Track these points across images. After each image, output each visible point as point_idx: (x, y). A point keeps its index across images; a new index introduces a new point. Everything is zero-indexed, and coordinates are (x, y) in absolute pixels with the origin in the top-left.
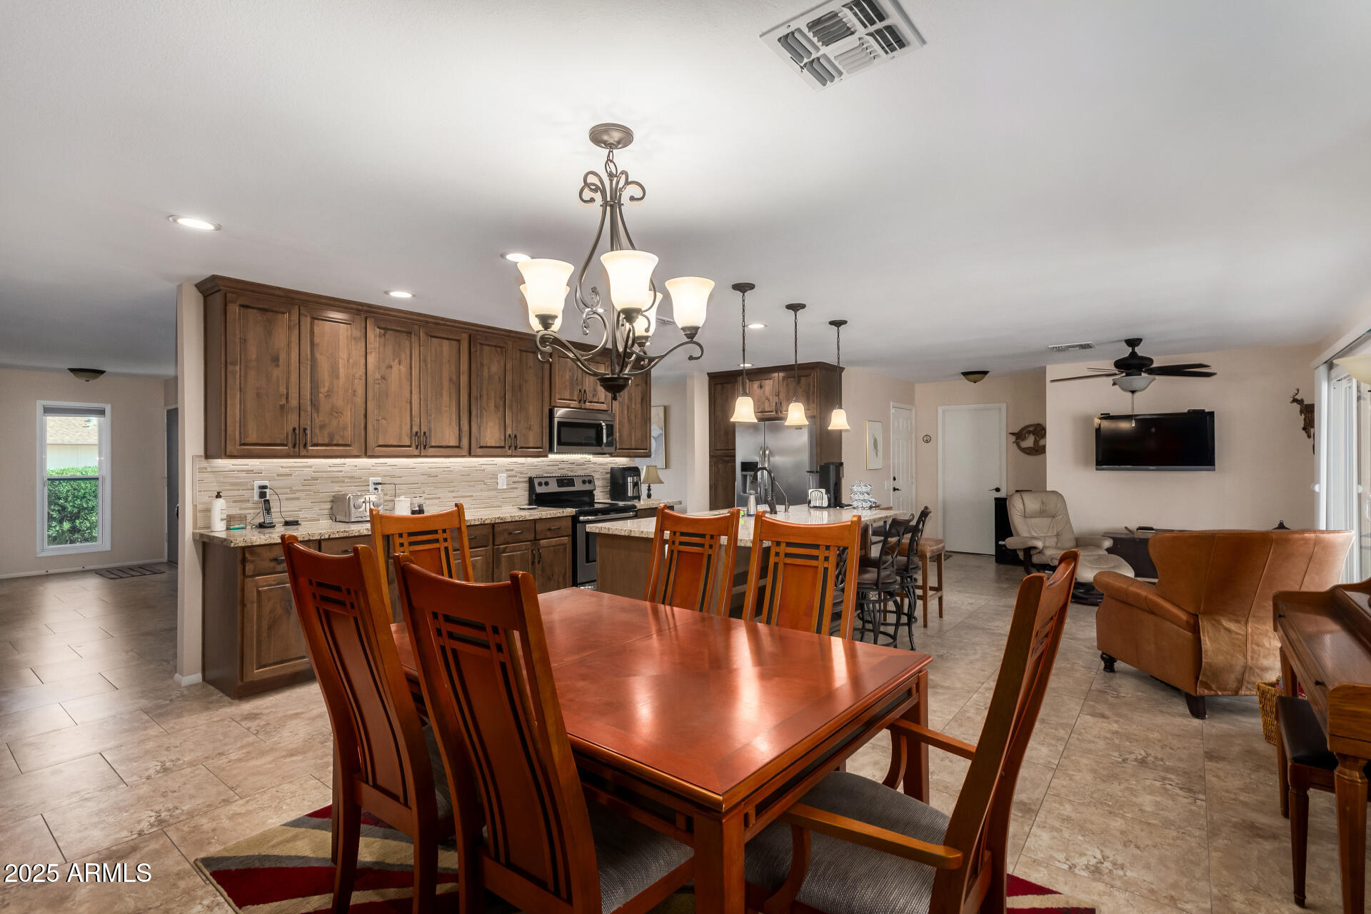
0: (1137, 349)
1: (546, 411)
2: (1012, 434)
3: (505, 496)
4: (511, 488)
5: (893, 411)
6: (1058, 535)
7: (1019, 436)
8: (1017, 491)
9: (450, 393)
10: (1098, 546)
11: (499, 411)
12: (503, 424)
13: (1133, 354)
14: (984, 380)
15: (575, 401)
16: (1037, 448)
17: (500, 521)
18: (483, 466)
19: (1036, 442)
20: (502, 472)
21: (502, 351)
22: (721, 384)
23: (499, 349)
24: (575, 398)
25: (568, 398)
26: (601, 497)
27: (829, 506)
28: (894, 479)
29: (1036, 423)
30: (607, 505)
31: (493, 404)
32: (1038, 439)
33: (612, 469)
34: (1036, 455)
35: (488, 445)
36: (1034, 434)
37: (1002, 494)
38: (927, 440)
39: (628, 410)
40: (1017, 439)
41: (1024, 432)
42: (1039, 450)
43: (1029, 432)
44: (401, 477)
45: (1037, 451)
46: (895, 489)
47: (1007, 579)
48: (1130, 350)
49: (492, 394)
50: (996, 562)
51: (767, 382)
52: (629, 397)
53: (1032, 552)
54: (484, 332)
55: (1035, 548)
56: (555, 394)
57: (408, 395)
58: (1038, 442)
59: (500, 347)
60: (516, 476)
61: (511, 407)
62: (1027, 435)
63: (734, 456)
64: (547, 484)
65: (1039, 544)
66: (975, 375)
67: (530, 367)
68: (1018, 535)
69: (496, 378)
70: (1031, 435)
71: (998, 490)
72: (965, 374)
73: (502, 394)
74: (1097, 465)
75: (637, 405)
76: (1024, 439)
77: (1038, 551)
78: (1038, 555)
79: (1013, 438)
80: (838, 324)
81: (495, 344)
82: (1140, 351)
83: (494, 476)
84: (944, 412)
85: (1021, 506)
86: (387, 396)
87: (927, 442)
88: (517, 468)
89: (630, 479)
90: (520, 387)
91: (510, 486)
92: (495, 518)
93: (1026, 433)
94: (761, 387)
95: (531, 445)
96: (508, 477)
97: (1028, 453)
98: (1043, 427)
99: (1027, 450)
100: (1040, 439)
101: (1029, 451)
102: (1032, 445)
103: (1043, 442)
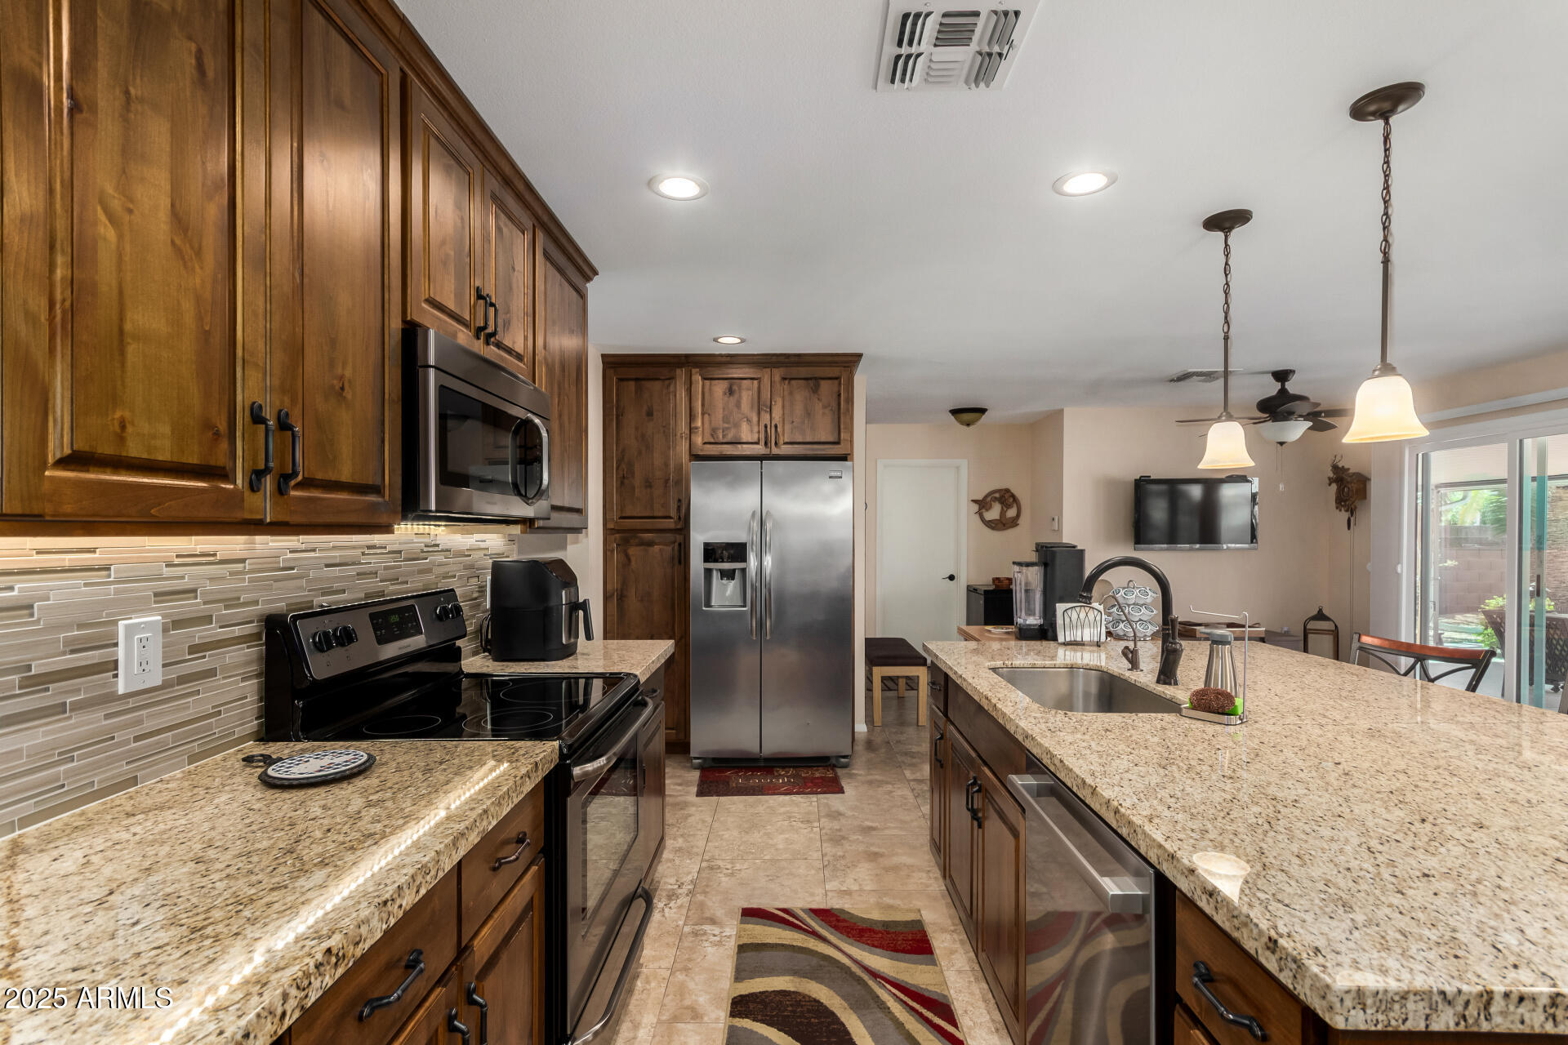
0: (1288, 385)
3: (149, 725)
4: (182, 680)
7: (982, 504)
13: (1283, 391)
14: (976, 421)
15: (466, 325)
19: (1003, 513)
22: (637, 380)
24: (468, 318)
25: (450, 306)
29: (1004, 488)
41: (989, 499)
48: (1278, 386)
51: (745, 383)
60: (208, 619)
64: (345, 635)
66: (968, 414)
72: (955, 412)
74: (1136, 543)
79: (976, 507)
82: (1292, 387)
84: (883, 468)
91: (175, 672)
94: (731, 392)
95: (345, 474)
96: (165, 630)
101: (993, 525)
102: (998, 517)
103: (1011, 513)
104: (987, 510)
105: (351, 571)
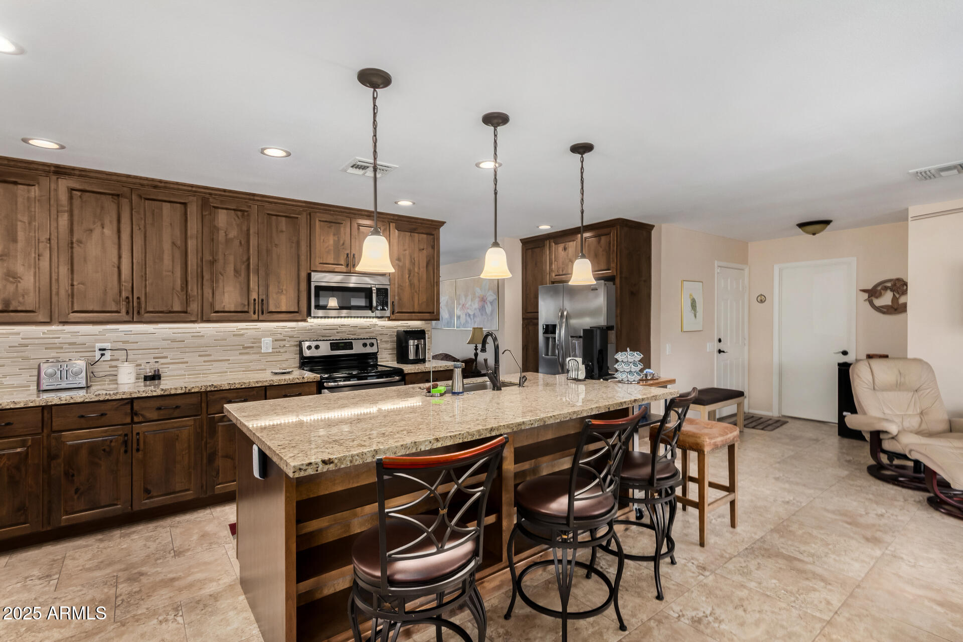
1: (303, 275)
2: (864, 291)
3: (270, 360)
4: (277, 352)
5: (717, 270)
6: (922, 414)
7: (873, 293)
9: (173, 257)
11: (240, 275)
12: (245, 289)
14: (825, 230)
15: (342, 265)
16: (896, 307)
17: (212, 389)
18: (242, 332)
19: (895, 299)
20: (267, 336)
21: (243, 215)
22: (532, 248)
23: (239, 213)
24: (342, 262)
25: (332, 262)
26: (387, 359)
27: (586, 378)
28: (720, 341)
29: (894, 277)
30: (389, 369)
31: (233, 269)
32: (897, 296)
33: (398, 332)
34: (895, 314)
35: (226, 309)
36: (892, 290)
37: (848, 359)
38: (762, 299)
39: (410, 274)
40: (869, 297)
41: (879, 288)
42: (898, 308)
43: (886, 288)
44: (137, 343)
45: (896, 310)
46: (720, 351)
47: (849, 461)
49: (231, 258)
50: (840, 434)
51: (571, 244)
52: (411, 261)
53: (882, 436)
54: (220, 195)
55: (886, 432)
56: (316, 257)
57: (115, 260)
58: (897, 300)
59: (241, 211)
60: (285, 340)
61: (257, 272)
62: (882, 291)
63: (537, 319)
64: (317, 347)
65: (893, 429)
66: (813, 226)
67: (282, 231)
68: (865, 413)
69: (237, 242)
70: (889, 291)
71: (845, 353)
72: (801, 225)
73: (245, 259)
75: (421, 269)
76: (879, 296)
77: (890, 436)
78: (890, 441)
79: (866, 296)
80: (582, 149)
81: (234, 208)
83: (257, 341)
84: (781, 270)
85: (870, 378)
86: (85, 260)
87: (762, 302)
88: (286, 332)
89: (411, 342)
90: (268, 251)
91: (275, 350)
92: (206, 387)
93: (882, 289)
94: (565, 249)
95: (284, 309)
96: (273, 341)
97: (884, 313)
98: (904, 281)
99: (885, 308)
100: (900, 296)
101: (886, 310)
102: (890, 303)
103: (901, 300)
104: (877, 298)
105: (335, 331)
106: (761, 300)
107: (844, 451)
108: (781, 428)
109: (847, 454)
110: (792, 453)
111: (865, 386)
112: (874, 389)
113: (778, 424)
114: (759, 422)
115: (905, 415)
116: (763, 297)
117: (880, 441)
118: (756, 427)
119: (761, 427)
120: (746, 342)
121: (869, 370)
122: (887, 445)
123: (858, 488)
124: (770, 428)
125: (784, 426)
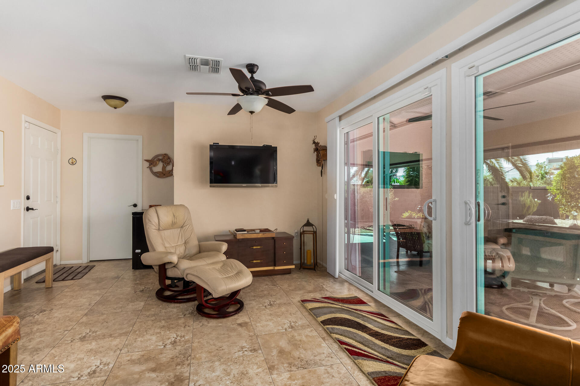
0: (255, 75)
2: (147, 161)
6: (185, 243)
7: (152, 163)
8: (151, 206)
10: (218, 250)
13: (253, 78)
14: (124, 106)
16: (165, 173)
19: (164, 168)
28: (28, 198)
29: (164, 153)
32: (165, 166)
34: (164, 178)
36: (162, 162)
37: (138, 210)
40: (150, 165)
41: (155, 160)
42: (167, 174)
43: (159, 160)
45: (164, 175)
46: (28, 209)
53: (167, 267)
55: (171, 263)
58: (165, 168)
62: (158, 162)
65: (174, 259)
66: (115, 100)
68: (154, 250)
70: (160, 162)
71: (135, 205)
72: (106, 98)
74: (211, 183)
76: (155, 165)
77: (173, 265)
78: (172, 269)
79: (147, 164)
82: (257, 76)
84: (89, 139)
85: (155, 220)
93: (157, 160)
97: (158, 177)
98: (168, 156)
99: (158, 174)
100: (167, 165)
101: (159, 175)
102: (161, 170)
103: (169, 168)
104: (154, 166)
106: (72, 163)
107: (138, 282)
108: (89, 273)
109: (141, 284)
110: (98, 298)
111: (153, 228)
112: (159, 229)
113: (87, 270)
114: (70, 272)
115: (177, 245)
116: (74, 160)
117: (165, 270)
118: (65, 279)
119: (70, 277)
120: (59, 200)
121: (156, 214)
122: (171, 273)
123: (154, 318)
124: (80, 275)
125: (92, 271)
